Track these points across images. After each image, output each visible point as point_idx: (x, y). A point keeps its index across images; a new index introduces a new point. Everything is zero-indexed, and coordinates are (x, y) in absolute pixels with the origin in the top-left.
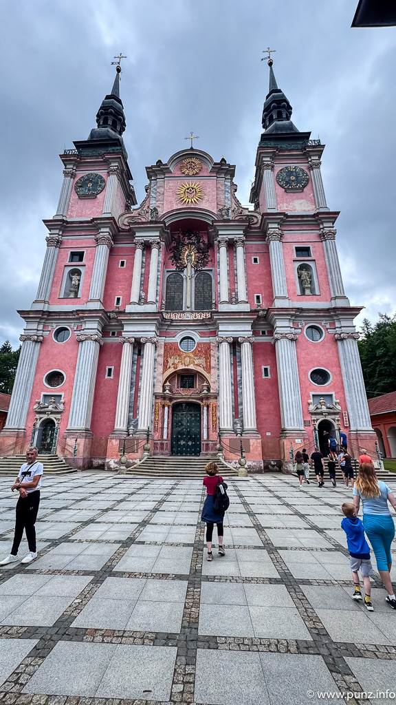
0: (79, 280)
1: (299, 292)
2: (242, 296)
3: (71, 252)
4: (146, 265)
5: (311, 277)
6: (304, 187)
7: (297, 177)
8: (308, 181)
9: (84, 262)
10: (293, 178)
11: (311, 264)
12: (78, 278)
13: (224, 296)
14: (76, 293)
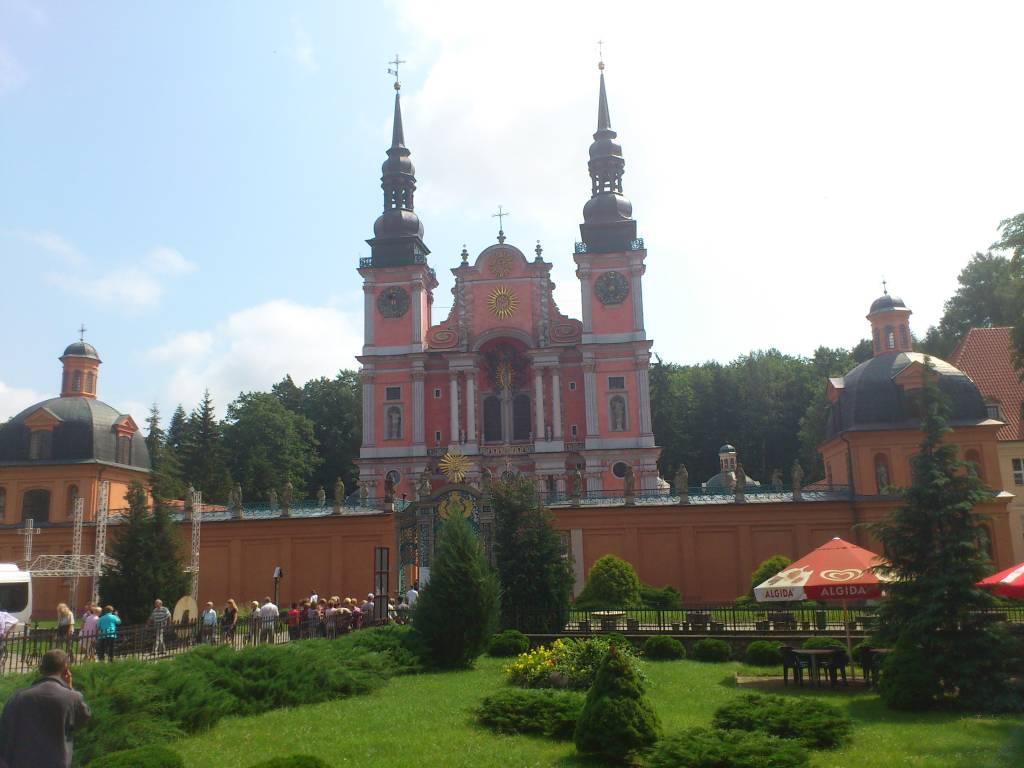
0: (400, 419)
1: (610, 427)
2: (558, 432)
3: (388, 389)
4: (462, 395)
5: (624, 409)
6: (622, 300)
7: (616, 287)
8: (627, 293)
9: (402, 399)
10: (612, 288)
11: (624, 396)
12: (397, 416)
13: (541, 433)
14: (399, 434)
